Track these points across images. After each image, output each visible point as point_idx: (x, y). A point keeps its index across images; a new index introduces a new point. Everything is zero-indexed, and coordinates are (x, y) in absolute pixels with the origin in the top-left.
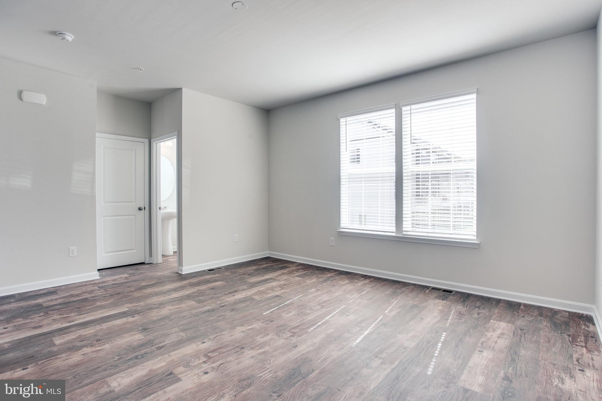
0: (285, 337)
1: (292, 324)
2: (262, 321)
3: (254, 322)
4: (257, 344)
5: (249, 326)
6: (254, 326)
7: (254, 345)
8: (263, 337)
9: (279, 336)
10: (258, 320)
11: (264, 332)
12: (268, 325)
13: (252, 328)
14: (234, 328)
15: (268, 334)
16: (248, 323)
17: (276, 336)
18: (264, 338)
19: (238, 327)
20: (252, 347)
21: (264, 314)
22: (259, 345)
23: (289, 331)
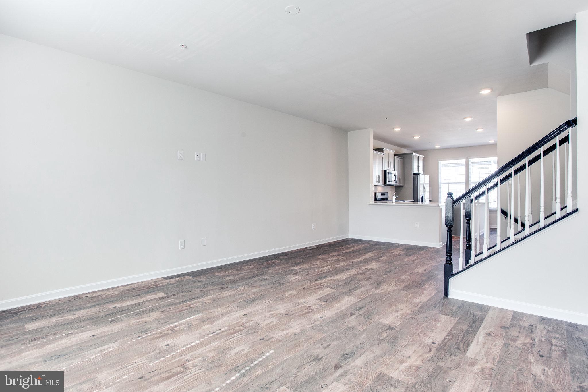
0: (251, 322)
1: (241, 335)
2: (273, 340)
3: (283, 339)
4: (276, 317)
5: (287, 334)
6: (281, 334)
7: (278, 316)
8: (272, 322)
9: (257, 323)
10: (278, 341)
11: (271, 328)
12: (267, 334)
13: (283, 330)
14: (302, 331)
15: (267, 325)
16: (289, 337)
17: (260, 323)
18: (270, 321)
19: (298, 332)
20: (280, 315)
21: (272, 351)
22: (274, 316)
23: (246, 327)
